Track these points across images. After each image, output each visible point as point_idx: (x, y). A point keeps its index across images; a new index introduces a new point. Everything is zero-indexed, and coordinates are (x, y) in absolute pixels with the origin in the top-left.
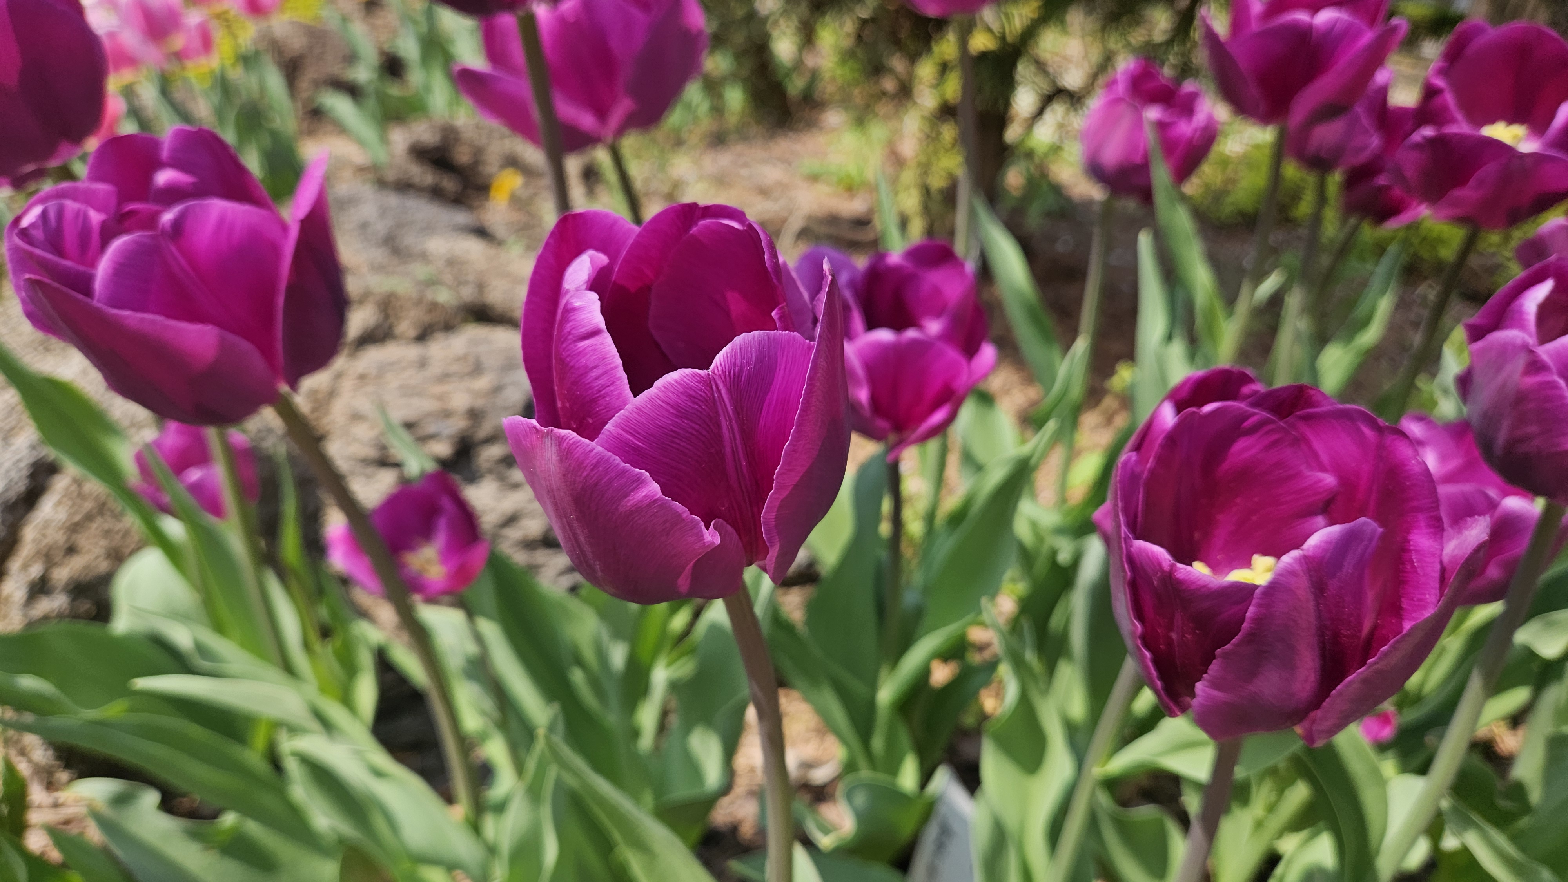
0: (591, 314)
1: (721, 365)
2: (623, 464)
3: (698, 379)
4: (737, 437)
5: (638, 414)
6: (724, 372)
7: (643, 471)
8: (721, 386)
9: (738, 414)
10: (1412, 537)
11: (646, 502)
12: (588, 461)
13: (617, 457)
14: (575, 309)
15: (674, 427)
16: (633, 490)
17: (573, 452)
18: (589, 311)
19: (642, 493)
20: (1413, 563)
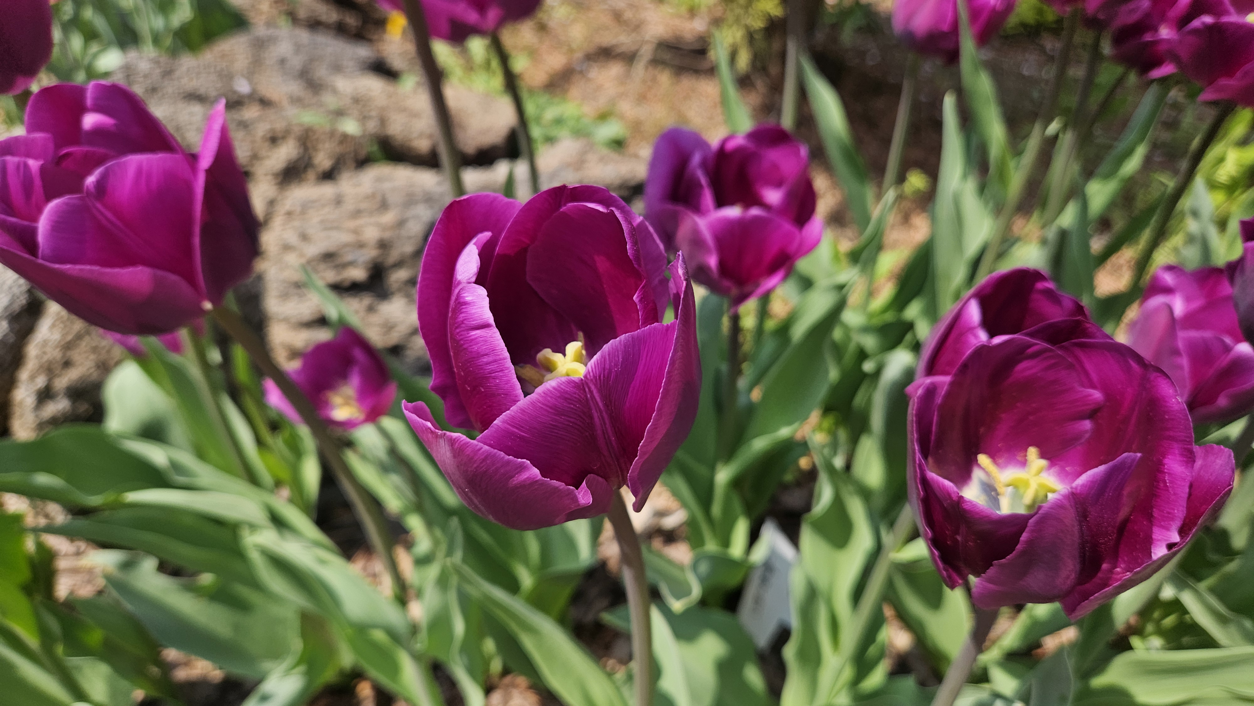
0: (482, 310)
1: (592, 371)
2: (507, 457)
3: (573, 385)
4: (607, 421)
5: (521, 414)
6: (595, 377)
7: (525, 460)
8: (593, 387)
9: (608, 406)
10: (1166, 461)
11: (528, 482)
12: (477, 457)
13: (502, 452)
14: (466, 303)
15: (553, 422)
16: (517, 473)
17: (463, 451)
18: (480, 306)
19: (524, 476)
20: (1166, 483)
